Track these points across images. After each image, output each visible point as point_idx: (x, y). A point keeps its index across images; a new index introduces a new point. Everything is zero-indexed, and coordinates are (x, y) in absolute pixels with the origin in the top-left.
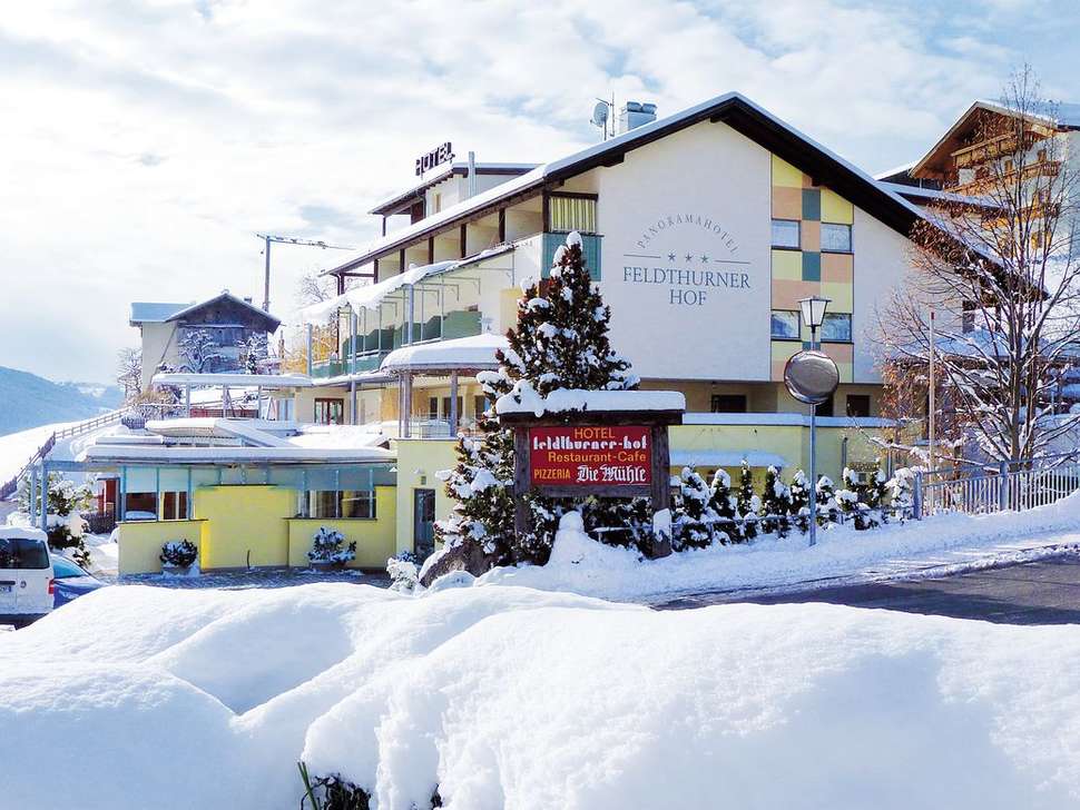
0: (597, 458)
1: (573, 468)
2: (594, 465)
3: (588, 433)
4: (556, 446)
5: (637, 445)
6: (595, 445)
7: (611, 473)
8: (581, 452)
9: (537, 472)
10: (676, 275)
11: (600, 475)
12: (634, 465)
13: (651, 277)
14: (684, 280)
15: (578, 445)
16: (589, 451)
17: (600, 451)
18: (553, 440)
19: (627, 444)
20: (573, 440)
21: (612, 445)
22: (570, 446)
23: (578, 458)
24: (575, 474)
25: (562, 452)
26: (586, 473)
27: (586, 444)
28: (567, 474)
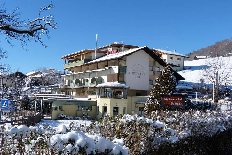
0: (174, 101)
1: (170, 103)
2: (174, 102)
3: (173, 97)
4: (168, 99)
5: (180, 99)
6: (174, 99)
7: (176, 104)
8: (172, 100)
9: (165, 103)
10: (136, 73)
11: (175, 104)
12: (180, 102)
13: (133, 73)
14: (137, 74)
15: (171, 99)
16: (173, 100)
17: (175, 100)
18: (167, 98)
19: (179, 99)
20: (170, 98)
21: (177, 99)
22: (170, 99)
23: (171, 101)
24: (171, 103)
25: (169, 100)
26: (172, 104)
27: (173, 99)
28: (170, 104)
